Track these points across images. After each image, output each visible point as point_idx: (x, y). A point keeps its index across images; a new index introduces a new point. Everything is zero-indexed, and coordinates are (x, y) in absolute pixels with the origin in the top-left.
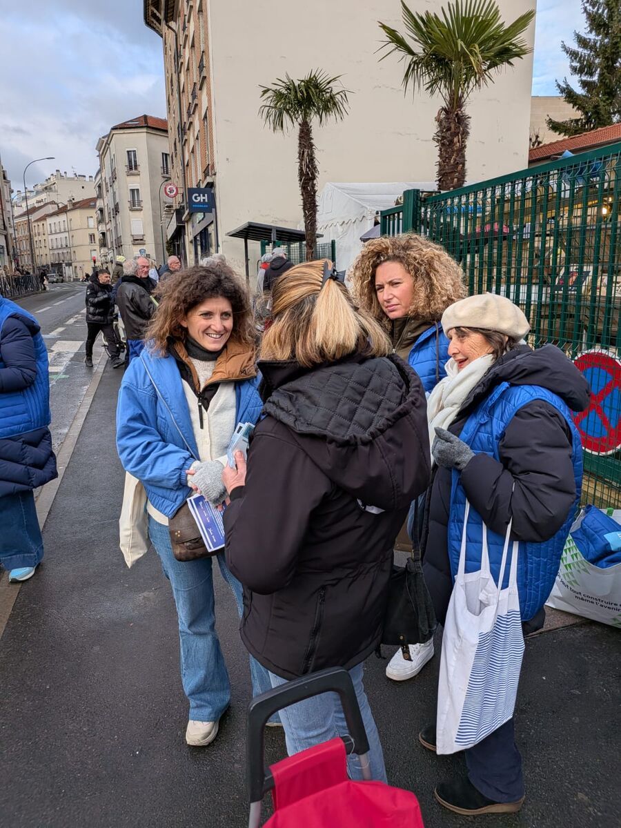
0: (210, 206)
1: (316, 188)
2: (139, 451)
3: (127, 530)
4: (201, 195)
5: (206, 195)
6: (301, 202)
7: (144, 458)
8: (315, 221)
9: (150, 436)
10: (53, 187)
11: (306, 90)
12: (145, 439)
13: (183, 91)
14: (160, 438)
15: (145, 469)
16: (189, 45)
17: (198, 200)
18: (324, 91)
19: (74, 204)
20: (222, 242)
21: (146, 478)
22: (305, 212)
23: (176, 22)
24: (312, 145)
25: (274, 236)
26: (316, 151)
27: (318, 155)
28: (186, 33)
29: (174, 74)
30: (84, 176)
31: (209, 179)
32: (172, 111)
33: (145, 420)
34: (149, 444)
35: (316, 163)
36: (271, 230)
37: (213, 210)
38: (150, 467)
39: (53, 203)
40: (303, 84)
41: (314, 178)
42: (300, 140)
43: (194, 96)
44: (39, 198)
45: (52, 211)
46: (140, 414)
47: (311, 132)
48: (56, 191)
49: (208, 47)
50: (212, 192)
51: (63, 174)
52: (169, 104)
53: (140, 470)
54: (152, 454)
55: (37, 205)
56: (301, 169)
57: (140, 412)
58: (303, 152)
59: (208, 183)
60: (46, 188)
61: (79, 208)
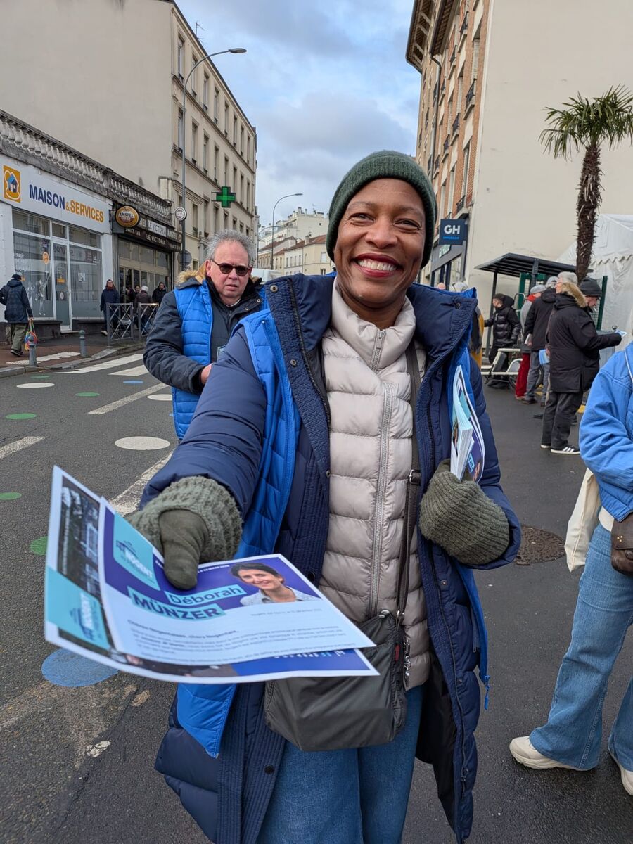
0: (462, 238)
1: (596, 217)
2: (599, 441)
3: (576, 530)
4: (454, 227)
5: (459, 227)
6: (576, 233)
7: (603, 449)
8: (590, 253)
9: (616, 429)
10: (293, 223)
11: (602, 109)
12: (610, 430)
13: (441, 124)
14: (626, 433)
15: (602, 460)
16: (456, 76)
17: (450, 232)
18: (622, 110)
19: (311, 240)
20: (470, 276)
21: (600, 471)
22: (579, 243)
23: (442, 55)
24: (598, 170)
25: (535, 269)
26: (601, 177)
27: (603, 181)
28: (454, 63)
29: (431, 108)
30: (323, 214)
31: (464, 211)
32: (423, 146)
33: (614, 412)
34: (612, 436)
35: (600, 190)
36: (533, 263)
37: (464, 242)
38: (606, 461)
39: (292, 238)
40: (599, 103)
41: (595, 206)
42: (584, 165)
43: (455, 126)
44: (280, 233)
45: (290, 246)
46: (610, 404)
47: (598, 156)
48: (296, 227)
49: (482, 73)
50: (466, 223)
51: (304, 211)
52: (421, 139)
53: (595, 460)
54: (612, 447)
55: (278, 240)
56: (582, 197)
57: (611, 401)
58: (587, 178)
59: (463, 215)
60: (287, 224)
61: (315, 243)
